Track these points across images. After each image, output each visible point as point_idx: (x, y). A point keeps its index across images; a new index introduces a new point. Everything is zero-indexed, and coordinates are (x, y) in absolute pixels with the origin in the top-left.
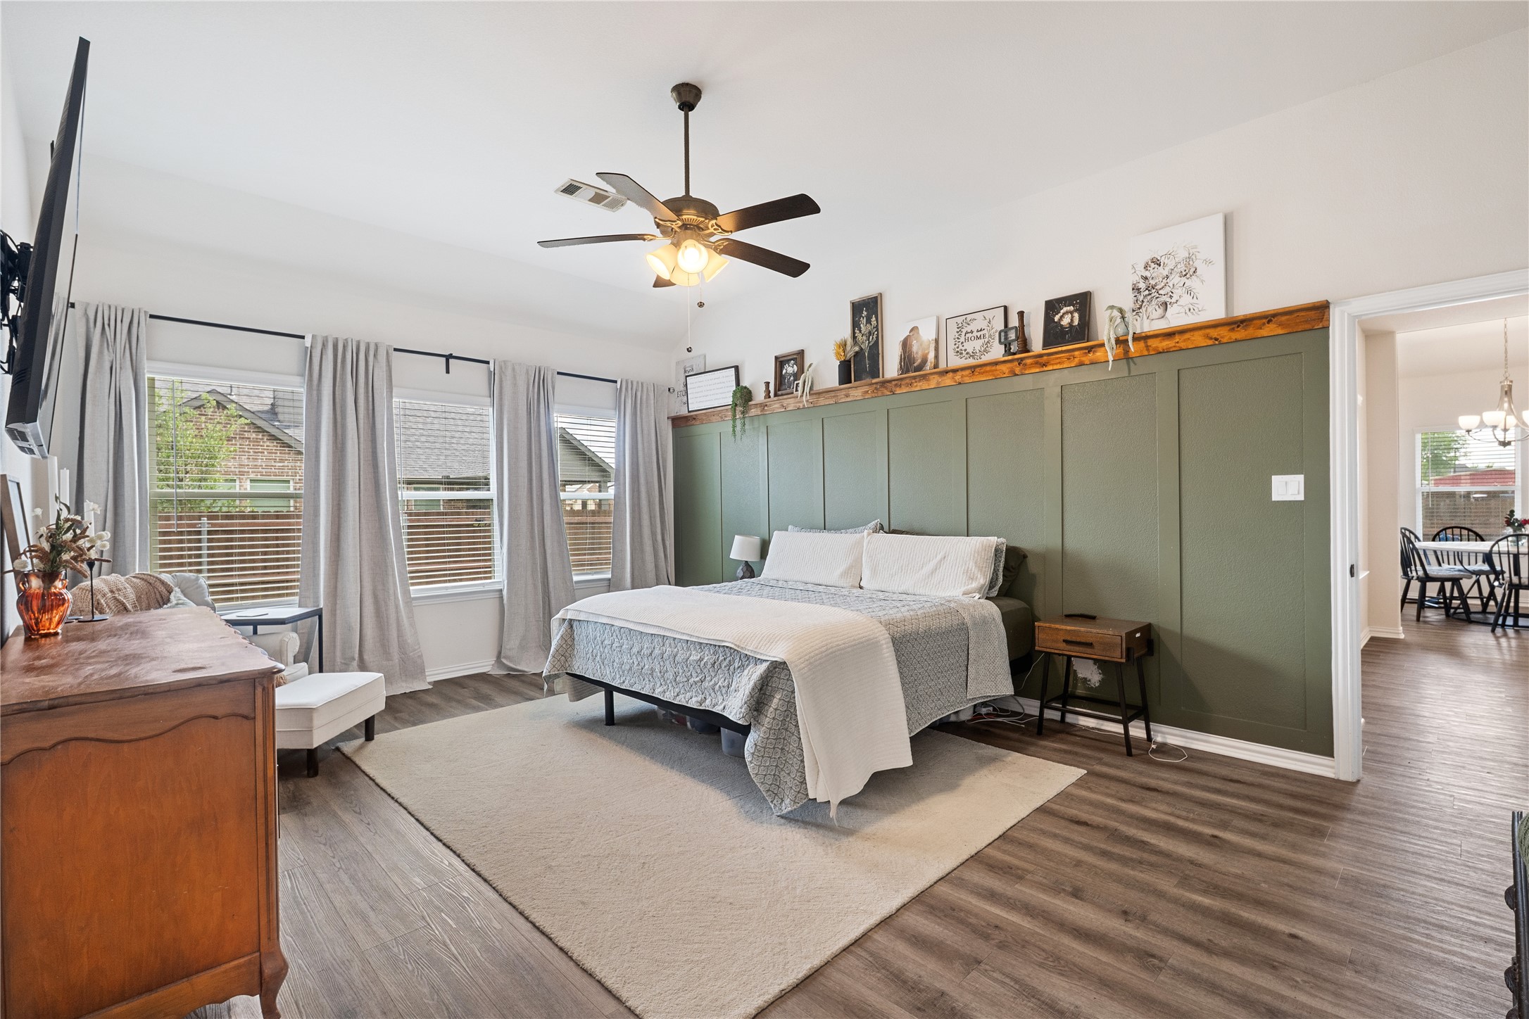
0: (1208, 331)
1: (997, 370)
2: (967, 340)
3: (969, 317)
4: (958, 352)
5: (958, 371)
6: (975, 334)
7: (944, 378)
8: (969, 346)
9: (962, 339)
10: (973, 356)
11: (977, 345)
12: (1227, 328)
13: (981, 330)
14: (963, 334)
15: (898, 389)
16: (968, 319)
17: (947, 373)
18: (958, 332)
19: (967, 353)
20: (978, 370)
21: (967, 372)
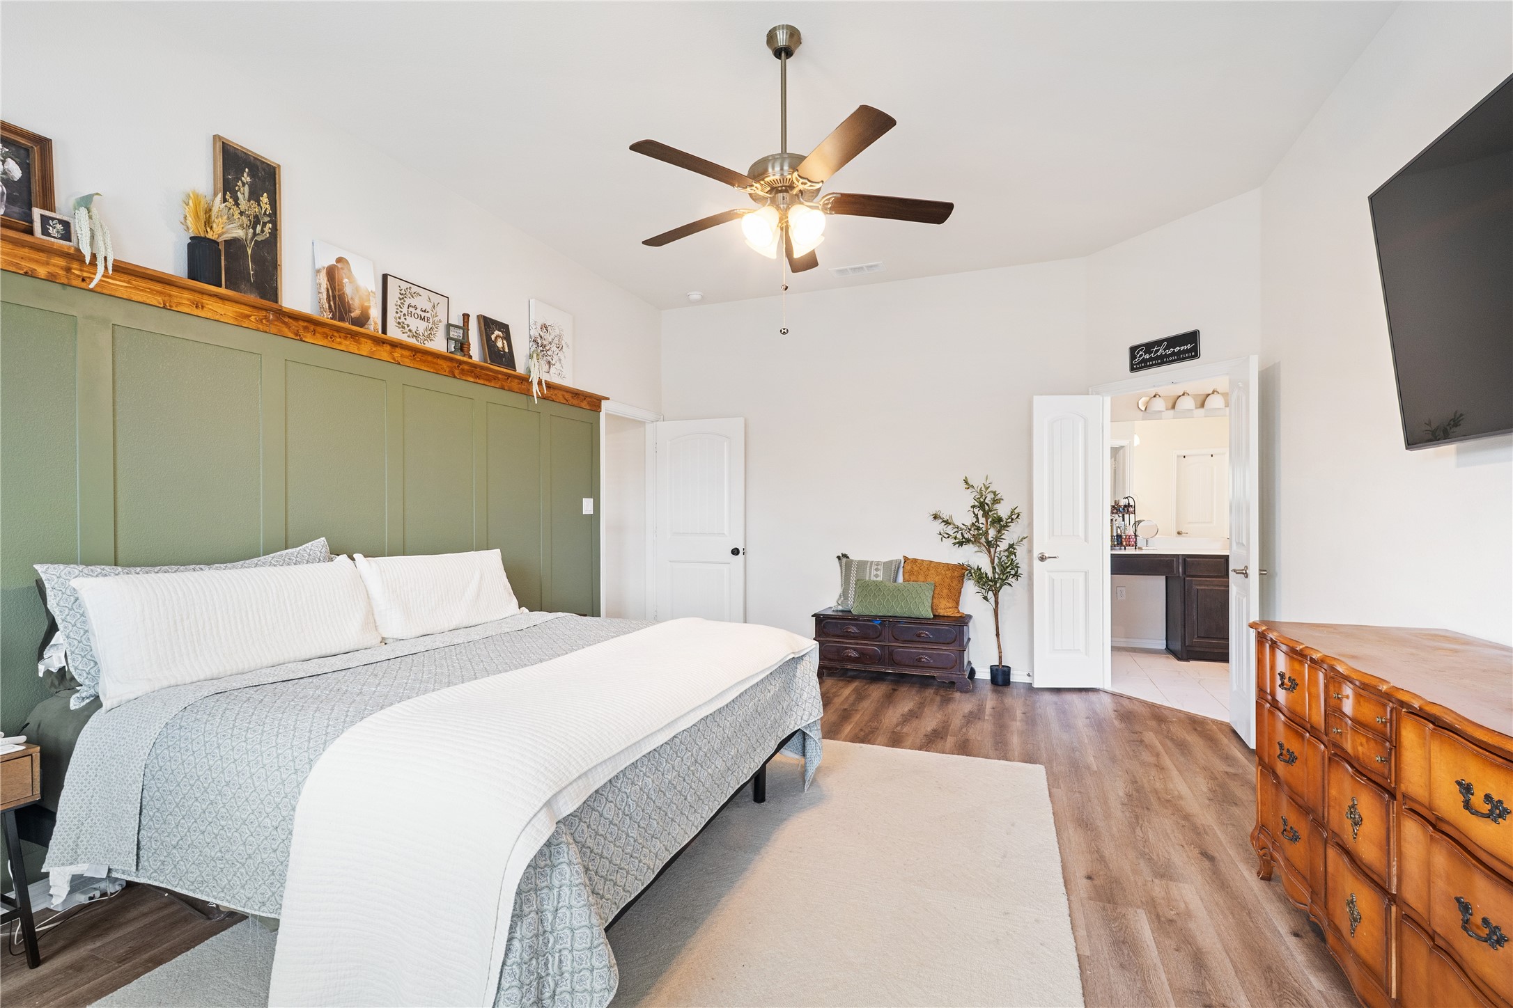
0: (565, 393)
1: (437, 364)
2: (411, 314)
3: (414, 289)
4: (399, 323)
5: (397, 346)
6: (418, 311)
7: (379, 348)
8: (415, 324)
9: (405, 310)
10: (416, 336)
11: (421, 326)
12: (571, 395)
13: (425, 311)
14: (406, 306)
15: (309, 335)
16: (413, 291)
17: (384, 343)
18: (400, 299)
19: (410, 331)
20: (419, 355)
21: (407, 353)
